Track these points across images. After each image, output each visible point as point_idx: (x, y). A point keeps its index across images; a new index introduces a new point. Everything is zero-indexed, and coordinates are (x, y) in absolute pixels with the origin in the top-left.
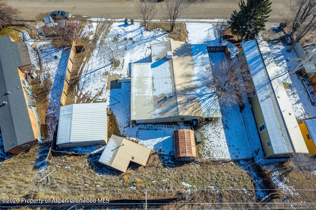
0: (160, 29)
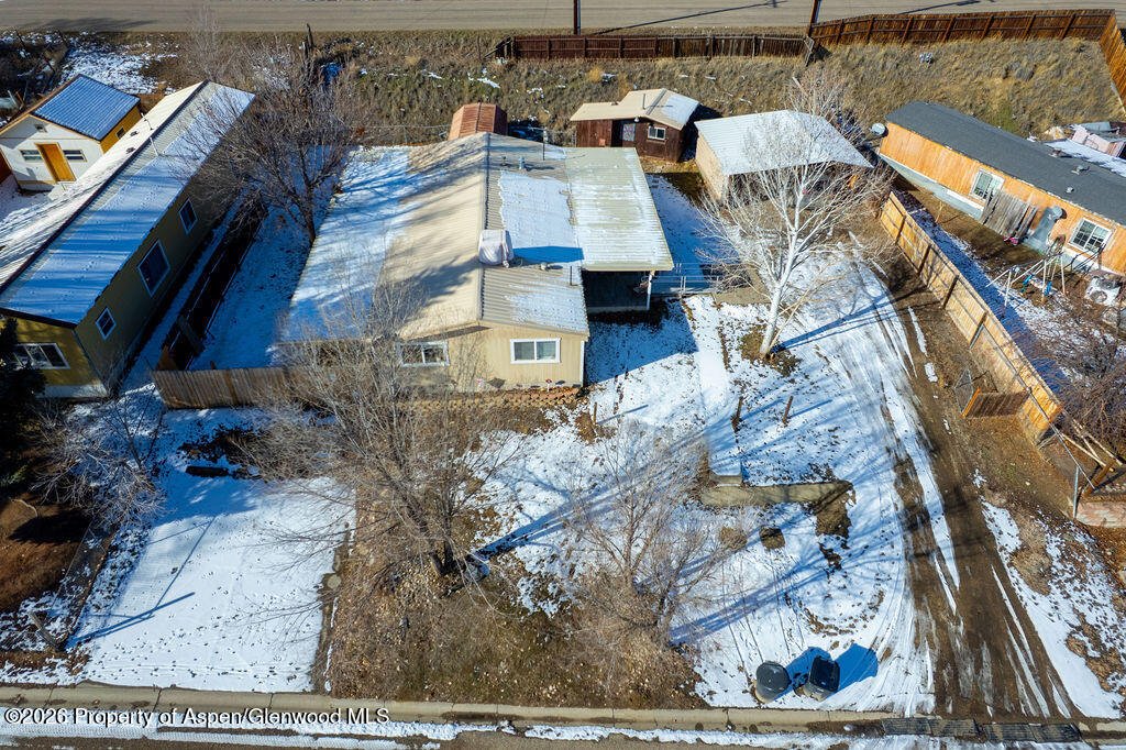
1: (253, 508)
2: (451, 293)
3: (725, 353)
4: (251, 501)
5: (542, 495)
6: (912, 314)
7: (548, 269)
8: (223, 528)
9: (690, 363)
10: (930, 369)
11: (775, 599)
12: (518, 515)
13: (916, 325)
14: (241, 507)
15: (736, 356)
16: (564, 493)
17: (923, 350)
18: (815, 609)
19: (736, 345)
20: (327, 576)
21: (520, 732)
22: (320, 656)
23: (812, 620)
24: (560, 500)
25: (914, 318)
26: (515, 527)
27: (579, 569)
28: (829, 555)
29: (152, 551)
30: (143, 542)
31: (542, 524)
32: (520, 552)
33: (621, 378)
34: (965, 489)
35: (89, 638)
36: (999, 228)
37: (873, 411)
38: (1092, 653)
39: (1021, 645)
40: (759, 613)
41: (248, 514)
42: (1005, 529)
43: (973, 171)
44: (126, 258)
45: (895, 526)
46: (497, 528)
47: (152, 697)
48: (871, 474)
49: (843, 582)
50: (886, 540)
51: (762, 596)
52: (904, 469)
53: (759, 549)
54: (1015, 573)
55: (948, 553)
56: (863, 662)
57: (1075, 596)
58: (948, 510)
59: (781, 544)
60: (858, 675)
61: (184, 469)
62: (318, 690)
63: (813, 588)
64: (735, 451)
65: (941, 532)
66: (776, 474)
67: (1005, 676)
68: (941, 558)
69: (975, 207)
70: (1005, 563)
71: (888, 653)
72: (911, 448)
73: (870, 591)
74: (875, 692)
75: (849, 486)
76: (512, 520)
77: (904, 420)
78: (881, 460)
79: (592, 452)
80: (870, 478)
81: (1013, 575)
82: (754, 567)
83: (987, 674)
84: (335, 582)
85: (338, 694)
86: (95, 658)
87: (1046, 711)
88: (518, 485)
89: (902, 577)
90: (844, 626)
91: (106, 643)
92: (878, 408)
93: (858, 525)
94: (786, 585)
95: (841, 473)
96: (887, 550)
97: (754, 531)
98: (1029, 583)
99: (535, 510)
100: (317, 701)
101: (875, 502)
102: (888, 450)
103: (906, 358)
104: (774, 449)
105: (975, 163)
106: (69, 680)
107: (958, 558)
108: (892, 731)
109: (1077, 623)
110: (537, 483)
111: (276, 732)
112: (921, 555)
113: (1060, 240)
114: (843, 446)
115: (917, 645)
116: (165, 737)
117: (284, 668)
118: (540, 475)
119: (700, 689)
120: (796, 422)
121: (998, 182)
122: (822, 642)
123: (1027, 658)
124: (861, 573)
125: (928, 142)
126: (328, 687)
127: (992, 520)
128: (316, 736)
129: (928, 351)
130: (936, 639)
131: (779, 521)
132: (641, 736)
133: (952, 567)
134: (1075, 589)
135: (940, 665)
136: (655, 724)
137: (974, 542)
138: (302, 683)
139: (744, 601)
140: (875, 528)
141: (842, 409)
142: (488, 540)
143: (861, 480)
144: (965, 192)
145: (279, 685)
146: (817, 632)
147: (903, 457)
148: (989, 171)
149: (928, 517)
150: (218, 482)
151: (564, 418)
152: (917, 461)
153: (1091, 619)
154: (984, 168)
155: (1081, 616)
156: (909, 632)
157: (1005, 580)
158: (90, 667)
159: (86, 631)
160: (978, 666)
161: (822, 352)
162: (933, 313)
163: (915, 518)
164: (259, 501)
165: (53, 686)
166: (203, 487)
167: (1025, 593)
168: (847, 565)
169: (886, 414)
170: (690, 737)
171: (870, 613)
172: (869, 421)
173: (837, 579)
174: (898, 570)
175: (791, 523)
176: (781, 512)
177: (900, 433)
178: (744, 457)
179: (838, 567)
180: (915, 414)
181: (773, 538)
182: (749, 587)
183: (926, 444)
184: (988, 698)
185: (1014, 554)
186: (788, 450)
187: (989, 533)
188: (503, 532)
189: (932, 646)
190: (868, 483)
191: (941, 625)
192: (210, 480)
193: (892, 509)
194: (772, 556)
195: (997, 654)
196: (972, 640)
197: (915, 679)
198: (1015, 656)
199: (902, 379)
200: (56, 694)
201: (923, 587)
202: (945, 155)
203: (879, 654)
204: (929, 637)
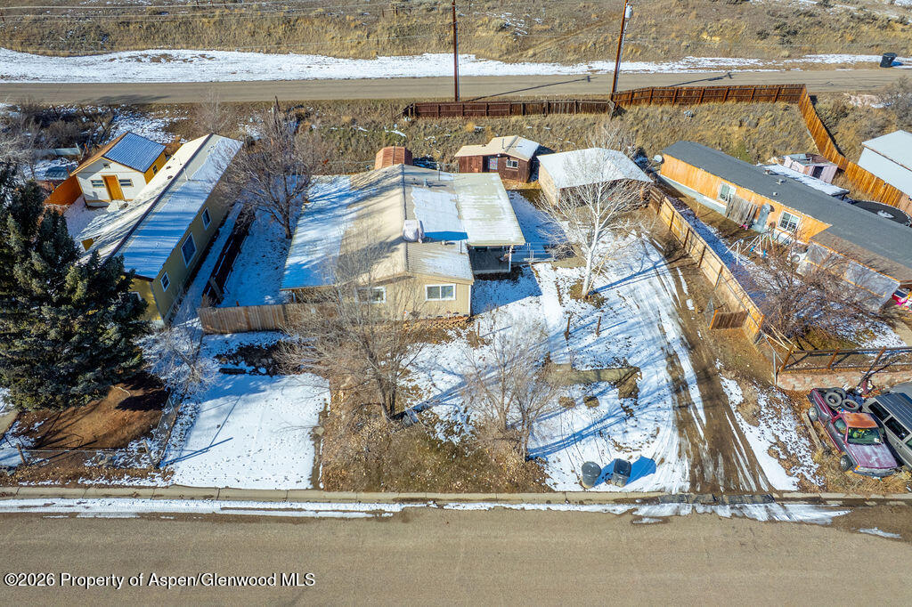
0: (441, 436)
1: (263, 391)
2: (387, 257)
3: (560, 296)
4: (263, 387)
5: (448, 377)
6: (679, 271)
7: (446, 244)
8: (246, 402)
9: (537, 302)
10: (690, 303)
11: (593, 434)
12: (433, 389)
13: (681, 277)
14: (256, 390)
15: (566, 298)
16: (460, 376)
17: (686, 292)
18: (618, 439)
19: (567, 291)
20: (314, 428)
21: (441, 507)
22: (315, 472)
23: (617, 445)
24: (458, 380)
25: (680, 273)
26: (431, 396)
27: (472, 418)
28: (626, 409)
29: (202, 415)
30: (197, 411)
31: (448, 394)
32: (435, 409)
33: (494, 311)
34: (710, 370)
35: (172, 462)
36: (736, 219)
37: (653, 326)
38: (782, 457)
39: (741, 454)
40: (583, 441)
41: (262, 394)
42: (734, 391)
43: (718, 184)
44: (177, 241)
45: (666, 391)
46: (421, 397)
47: (215, 493)
48: (652, 361)
49: (635, 423)
50: (660, 398)
51: (585, 433)
52: (672, 359)
53: (584, 408)
54: (740, 417)
55: (699, 405)
56: (647, 466)
57: (774, 426)
58: (699, 381)
59: (597, 404)
60: (644, 474)
61: (217, 370)
62: (316, 487)
63: (615, 427)
64: (567, 350)
65: (695, 393)
66: (592, 363)
67: (731, 471)
68: (695, 408)
69: (721, 207)
70: (734, 410)
71: (662, 461)
72: (677, 347)
73: (651, 427)
74: (655, 482)
75: (638, 369)
76: (429, 392)
77: (673, 332)
78: (657, 354)
79: (477, 353)
80: (650, 364)
81: (738, 417)
82: (581, 418)
83: (721, 470)
84: (320, 431)
85: (328, 490)
86: (178, 472)
87: (754, 488)
88: (432, 372)
89: (671, 419)
90: (636, 447)
91: (182, 465)
92: (656, 325)
93: (644, 391)
94: (599, 426)
95: (631, 362)
96: (661, 404)
97: (580, 398)
98: (747, 420)
99: (443, 386)
100: (316, 494)
101: (654, 377)
102: (662, 349)
103: (674, 296)
104: (590, 349)
105: (719, 179)
106: (164, 484)
107: (705, 407)
108: (664, 502)
109: (775, 441)
110: (444, 371)
111: (292, 510)
112: (683, 407)
113: (772, 225)
114: (634, 346)
115: (680, 456)
116: (226, 512)
117: (293, 478)
118: (446, 367)
119: (548, 482)
120: (604, 334)
121: (733, 190)
122: (623, 457)
123: (745, 461)
124: (646, 418)
125: (689, 166)
126: (321, 486)
127: (726, 387)
128: (317, 511)
129: (689, 292)
130: (691, 453)
131: (595, 392)
132: (514, 507)
133: (701, 413)
134: (774, 423)
135: (693, 466)
136: (522, 501)
137: (715, 398)
138: (306, 484)
139: (574, 435)
140: (654, 392)
141: (633, 325)
142: (415, 403)
143: (645, 365)
144: (714, 197)
145: (291, 485)
146: (619, 451)
147: (671, 353)
148: (727, 184)
149: (687, 386)
150: (240, 377)
151: (459, 335)
152: (680, 354)
153: (782, 438)
154: (724, 182)
155: (777, 437)
156: (675, 449)
157: (733, 419)
158: (175, 478)
159: (170, 458)
160: (716, 465)
161: (621, 294)
162: (693, 270)
163: (679, 386)
164: (268, 387)
165: (155, 487)
166: (230, 380)
167: (745, 426)
168: (637, 413)
169: (661, 329)
170: (543, 507)
171: (652, 439)
172: (650, 332)
173: (631, 422)
174: (668, 416)
175: (602, 393)
176: (596, 387)
177: (669, 339)
178: (572, 353)
179: (632, 415)
180: (679, 328)
181: (591, 401)
182: (578, 428)
183: (686, 345)
184: (721, 483)
185: (739, 405)
186: (600, 349)
187: (724, 393)
188: (424, 399)
189: (689, 457)
190: (648, 367)
191: (694, 445)
192: (234, 376)
193: (665, 382)
194: (592, 411)
195: (727, 459)
196: (713, 453)
197: (678, 474)
198: (738, 460)
199: (671, 308)
200: (157, 492)
201: (684, 424)
202: (700, 175)
203: (657, 462)
204: (687, 452)
